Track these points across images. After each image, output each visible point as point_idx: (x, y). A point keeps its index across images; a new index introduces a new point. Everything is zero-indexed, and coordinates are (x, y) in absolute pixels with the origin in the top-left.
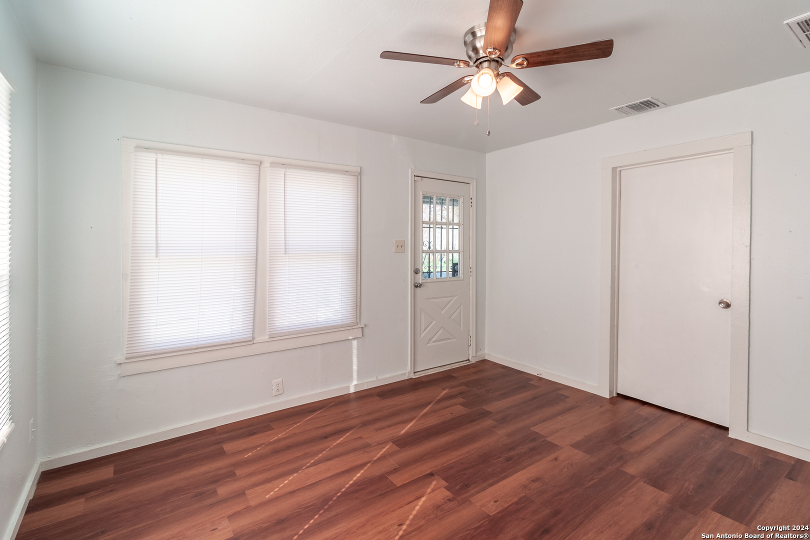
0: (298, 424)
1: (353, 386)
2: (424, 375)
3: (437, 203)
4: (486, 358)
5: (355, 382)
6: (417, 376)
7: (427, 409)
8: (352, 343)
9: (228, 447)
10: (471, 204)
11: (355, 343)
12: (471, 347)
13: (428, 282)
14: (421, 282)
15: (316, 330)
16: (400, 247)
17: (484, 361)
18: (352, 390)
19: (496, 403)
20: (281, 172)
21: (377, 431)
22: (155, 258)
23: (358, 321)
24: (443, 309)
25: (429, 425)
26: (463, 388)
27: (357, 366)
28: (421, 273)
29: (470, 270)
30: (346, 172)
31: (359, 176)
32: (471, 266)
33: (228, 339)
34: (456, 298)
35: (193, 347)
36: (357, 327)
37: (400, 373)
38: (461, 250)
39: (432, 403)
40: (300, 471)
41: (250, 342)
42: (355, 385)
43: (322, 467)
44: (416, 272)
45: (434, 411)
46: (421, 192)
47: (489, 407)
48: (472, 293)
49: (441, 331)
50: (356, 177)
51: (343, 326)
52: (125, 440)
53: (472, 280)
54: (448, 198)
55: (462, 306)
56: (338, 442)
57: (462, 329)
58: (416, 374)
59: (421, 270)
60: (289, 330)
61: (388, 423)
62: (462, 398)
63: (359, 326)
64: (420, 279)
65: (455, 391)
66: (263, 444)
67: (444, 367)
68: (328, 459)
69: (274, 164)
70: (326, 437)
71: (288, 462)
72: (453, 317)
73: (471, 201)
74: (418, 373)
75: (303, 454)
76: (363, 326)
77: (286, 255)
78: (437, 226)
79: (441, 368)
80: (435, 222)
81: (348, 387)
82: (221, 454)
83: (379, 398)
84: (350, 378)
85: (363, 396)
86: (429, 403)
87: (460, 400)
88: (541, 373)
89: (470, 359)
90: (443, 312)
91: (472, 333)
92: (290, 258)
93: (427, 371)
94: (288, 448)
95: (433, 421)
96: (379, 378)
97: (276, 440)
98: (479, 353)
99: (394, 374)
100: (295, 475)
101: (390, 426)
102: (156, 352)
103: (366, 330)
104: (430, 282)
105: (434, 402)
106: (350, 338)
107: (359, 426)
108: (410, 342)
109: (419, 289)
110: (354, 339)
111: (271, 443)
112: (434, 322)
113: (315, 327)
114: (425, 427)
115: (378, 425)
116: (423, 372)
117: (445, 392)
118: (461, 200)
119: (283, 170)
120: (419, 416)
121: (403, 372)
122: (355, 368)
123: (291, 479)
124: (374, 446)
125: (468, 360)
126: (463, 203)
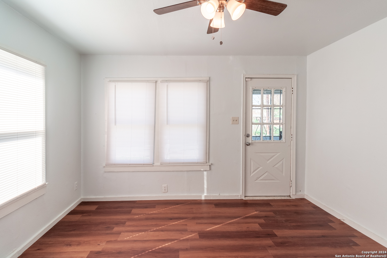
0: (166, 209)
1: (204, 196)
2: (252, 199)
3: (264, 93)
4: (306, 197)
5: (205, 194)
6: (247, 198)
7: (234, 220)
8: (204, 173)
9: (134, 211)
10: (292, 92)
11: (205, 173)
12: (291, 188)
13: (256, 143)
14: (250, 142)
15: (183, 163)
16: (235, 121)
17: (303, 200)
18: (203, 198)
19: (286, 230)
20: (165, 84)
21: (197, 224)
22: (115, 125)
23: (208, 161)
24: (268, 160)
25: (227, 230)
26: (272, 214)
27: (207, 186)
28: (250, 137)
29: (291, 136)
30: (200, 81)
31: (208, 82)
32: (292, 134)
33: (142, 162)
34: (278, 154)
35: (128, 164)
36: (206, 164)
37: (235, 194)
38: (283, 123)
39: (240, 218)
40: (146, 232)
41: (152, 165)
42: (205, 196)
43: (157, 233)
44: (248, 136)
45: (238, 223)
46: (251, 87)
47: (278, 232)
48: (293, 152)
49: (266, 174)
50: (206, 83)
51: (198, 163)
52: (106, 197)
53: (293, 143)
54: (273, 89)
55: (284, 160)
56: (174, 223)
57: (284, 174)
58: (246, 197)
59: (251, 135)
60: (170, 162)
61: (206, 221)
62: (264, 220)
63: (208, 164)
64: (249, 140)
65: (263, 214)
66: (146, 214)
67: (268, 197)
68: (162, 230)
69: (163, 81)
70: (171, 219)
71: (147, 226)
72: (276, 166)
73: (292, 90)
74: (248, 197)
75: (155, 224)
76: (210, 164)
77: (168, 125)
78: (264, 108)
79: (266, 197)
80: (262, 105)
81: (201, 196)
82: (129, 213)
83: (214, 206)
84: (203, 192)
85: (209, 202)
86: (239, 217)
87: (262, 221)
88: (344, 219)
89: (291, 195)
90: (268, 162)
91: (293, 179)
92: (170, 126)
93: (255, 197)
94: (153, 219)
95: (232, 228)
96: (221, 195)
97: (152, 213)
98: (299, 193)
99: (231, 195)
100: (143, 233)
101: (206, 223)
102: (115, 164)
103: (212, 167)
104: (257, 143)
105: (242, 217)
106: (202, 170)
107: (189, 219)
108: (241, 178)
109: (249, 146)
110: (205, 171)
111: (148, 214)
112: (261, 168)
113: (183, 162)
114: (225, 230)
115: (199, 221)
116: (252, 197)
117: (256, 213)
118: (284, 90)
119: (167, 83)
120: (226, 223)
121: (237, 194)
122: (205, 186)
123: (140, 234)
124: (188, 232)
125: (290, 196)
126: (286, 91)
